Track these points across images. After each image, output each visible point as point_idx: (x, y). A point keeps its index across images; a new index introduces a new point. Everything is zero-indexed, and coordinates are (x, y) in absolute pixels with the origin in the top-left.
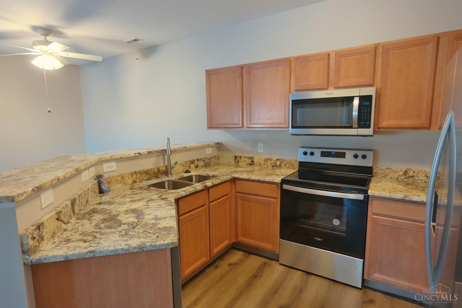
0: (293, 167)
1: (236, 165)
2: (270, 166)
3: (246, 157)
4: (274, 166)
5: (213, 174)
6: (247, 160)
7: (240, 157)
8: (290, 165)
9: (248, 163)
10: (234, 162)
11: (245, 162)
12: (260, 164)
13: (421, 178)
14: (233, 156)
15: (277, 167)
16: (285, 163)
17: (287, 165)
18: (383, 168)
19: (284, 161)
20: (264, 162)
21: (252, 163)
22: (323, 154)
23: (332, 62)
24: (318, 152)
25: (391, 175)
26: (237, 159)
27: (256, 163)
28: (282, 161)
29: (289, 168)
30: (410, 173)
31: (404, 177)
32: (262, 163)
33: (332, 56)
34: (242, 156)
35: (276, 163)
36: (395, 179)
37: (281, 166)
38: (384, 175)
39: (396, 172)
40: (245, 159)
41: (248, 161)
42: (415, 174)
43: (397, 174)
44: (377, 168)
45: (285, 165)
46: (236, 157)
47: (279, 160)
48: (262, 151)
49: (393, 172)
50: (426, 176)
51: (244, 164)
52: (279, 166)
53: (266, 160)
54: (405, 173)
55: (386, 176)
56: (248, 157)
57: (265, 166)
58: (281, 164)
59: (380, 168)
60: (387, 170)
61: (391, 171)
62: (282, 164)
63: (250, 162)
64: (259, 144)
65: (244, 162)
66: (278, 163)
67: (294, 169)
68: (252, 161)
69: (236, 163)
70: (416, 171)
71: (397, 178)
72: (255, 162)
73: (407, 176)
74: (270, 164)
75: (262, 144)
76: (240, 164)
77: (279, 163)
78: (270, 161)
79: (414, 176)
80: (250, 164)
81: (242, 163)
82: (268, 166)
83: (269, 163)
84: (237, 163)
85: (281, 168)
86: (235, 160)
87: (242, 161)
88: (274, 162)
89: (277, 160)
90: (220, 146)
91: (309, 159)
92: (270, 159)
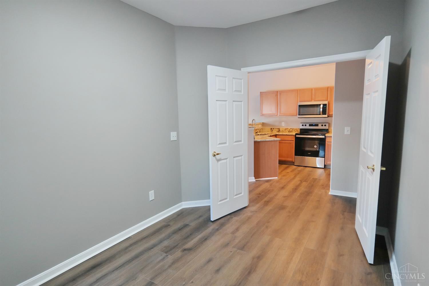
0: (297, 131)
4: (289, 131)
7: (274, 129)
17: (295, 131)
22: (310, 125)
23: (313, 91)
24: (308, 125)
32: (284, 130)
33: (313, 89)
40: (276, 129)
41: (277, 130)
45: (294, 130)
46: (271, 129)
48: (284, 126)
52: (291, 131)
53: (286, 129)
59: (331, 129)
62: (293, 130)
64: (282, 123)
75: (284, 123)
80: (278, 131)
83: (287, 130)
84: (272, 131)
89: (291, 129)
90: (263, 124)
91: (304, 127)
92: (287, 129)
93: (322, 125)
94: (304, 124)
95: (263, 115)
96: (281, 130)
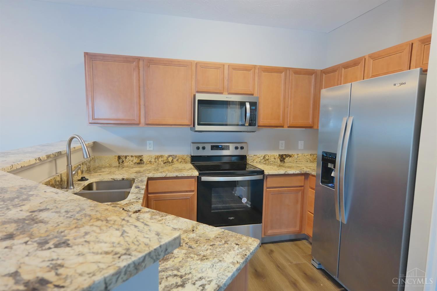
0: (185, 161)
1: (119, 166)
2: (161, 163)
3: (133, 156)
4: (165, 163)
5: (122, 177)
6: (134, 159)
7: (126, 157)
8: (182, 160)
9: (136, 163)
10: (117, 163)
11: (132, 161)
12: (150, 162)
13: (272, 160)
14: (115, 156)
15: (169, 162)
16: (177, 158)
17: (180, 160)
18: (252, 156)
19: (176, 157)
20: (155, 159)
21: (141, 162)
22: (214, 148)
23: (226, 72)
24: (208, 147)
25: (256, 160)
26: (121, 159)
27: (146, 161)
28: (174, 157)
29: (181, 163)
30: (266, 157)
31: (263, 160)
32: (153, 160)
33: (226, 67)
34: (127, 156)
35: (168, 159)
36: (259, 162)
37: (173, 162)
38: (252, 160)
39: (259, 158)
40: (132, 159)
41: (136, 160)
42: (269, 158)
43: (259, 159)
44: (248, 155)
45: (177, 160)
46: (119, 157)
47: (172, 156)
48: (152, 149)
49: (257, 157)
50: (274, 158)
51: (130, 164)
52: (171, 162)
53: (158, 158)
54: (264, 157)
55: (254, 161)
56: (136, 156)
57: (156, 164)
58: (173, 160)
59: (250, 156)
60: (254, 156)
61: (256, 157)
62: (175, 160)
63: (139, 161)
64: (148, 142)
65: (130, 161)
66: (170, 159)
67: (186, 163)
68: (141, 160)
69: (119, 163)
70: (270, 156)
71: (260, 162)
72: (144, 161)
73: (265, 159)
74: (162, 161)
75: (152, 142)
76: (125, 164)
77: (172, 159)
78: (161, 158)
79: (269, 159)
80: (139, 163)
81: (129, 163)
82: (160, 163)
83: (160, 160)
84: (121, 163)
85: (173, 164)
86: (118, 160)
87: (127, 161)
88: (166, 158)
89: (170, 156)
90: (95, 146)
91: (201, 153)
92: (162, 156)
93: (236, 148)
94: (201, 146)
95: (95, 122)
96: (145, 160)
